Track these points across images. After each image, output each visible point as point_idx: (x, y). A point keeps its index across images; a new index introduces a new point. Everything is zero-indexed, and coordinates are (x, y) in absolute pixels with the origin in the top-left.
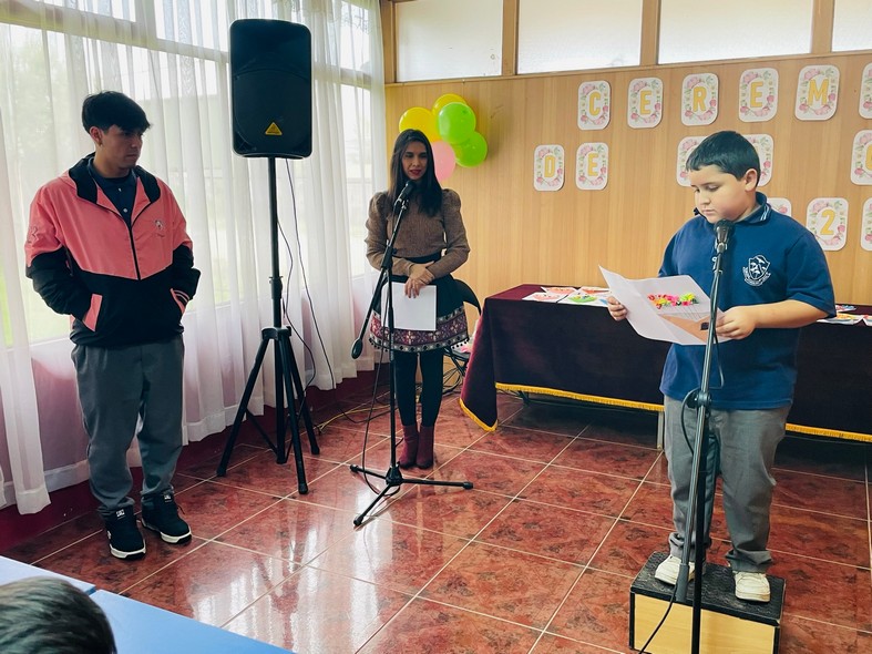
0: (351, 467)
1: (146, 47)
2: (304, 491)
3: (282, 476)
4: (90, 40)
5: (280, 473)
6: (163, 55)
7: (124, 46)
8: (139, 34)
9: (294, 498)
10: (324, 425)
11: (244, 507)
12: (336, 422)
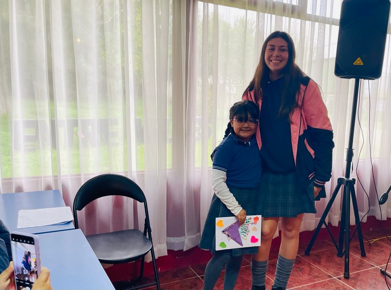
0: (381, 270)
1: (299, 18)
2: (347, 277)
3: (339, 264)
4: (269, 15)
5: (339, 262)
6: (308, 23)
7: (288, 18)
8: (297, 12)
9: (340, 279)
10: (375, 240)
11: (311, 277)
12: (382, 240)
